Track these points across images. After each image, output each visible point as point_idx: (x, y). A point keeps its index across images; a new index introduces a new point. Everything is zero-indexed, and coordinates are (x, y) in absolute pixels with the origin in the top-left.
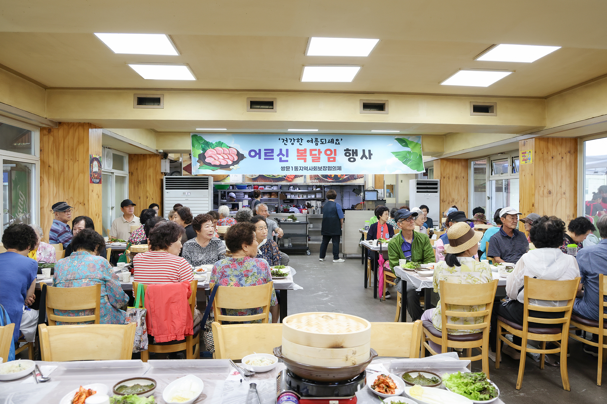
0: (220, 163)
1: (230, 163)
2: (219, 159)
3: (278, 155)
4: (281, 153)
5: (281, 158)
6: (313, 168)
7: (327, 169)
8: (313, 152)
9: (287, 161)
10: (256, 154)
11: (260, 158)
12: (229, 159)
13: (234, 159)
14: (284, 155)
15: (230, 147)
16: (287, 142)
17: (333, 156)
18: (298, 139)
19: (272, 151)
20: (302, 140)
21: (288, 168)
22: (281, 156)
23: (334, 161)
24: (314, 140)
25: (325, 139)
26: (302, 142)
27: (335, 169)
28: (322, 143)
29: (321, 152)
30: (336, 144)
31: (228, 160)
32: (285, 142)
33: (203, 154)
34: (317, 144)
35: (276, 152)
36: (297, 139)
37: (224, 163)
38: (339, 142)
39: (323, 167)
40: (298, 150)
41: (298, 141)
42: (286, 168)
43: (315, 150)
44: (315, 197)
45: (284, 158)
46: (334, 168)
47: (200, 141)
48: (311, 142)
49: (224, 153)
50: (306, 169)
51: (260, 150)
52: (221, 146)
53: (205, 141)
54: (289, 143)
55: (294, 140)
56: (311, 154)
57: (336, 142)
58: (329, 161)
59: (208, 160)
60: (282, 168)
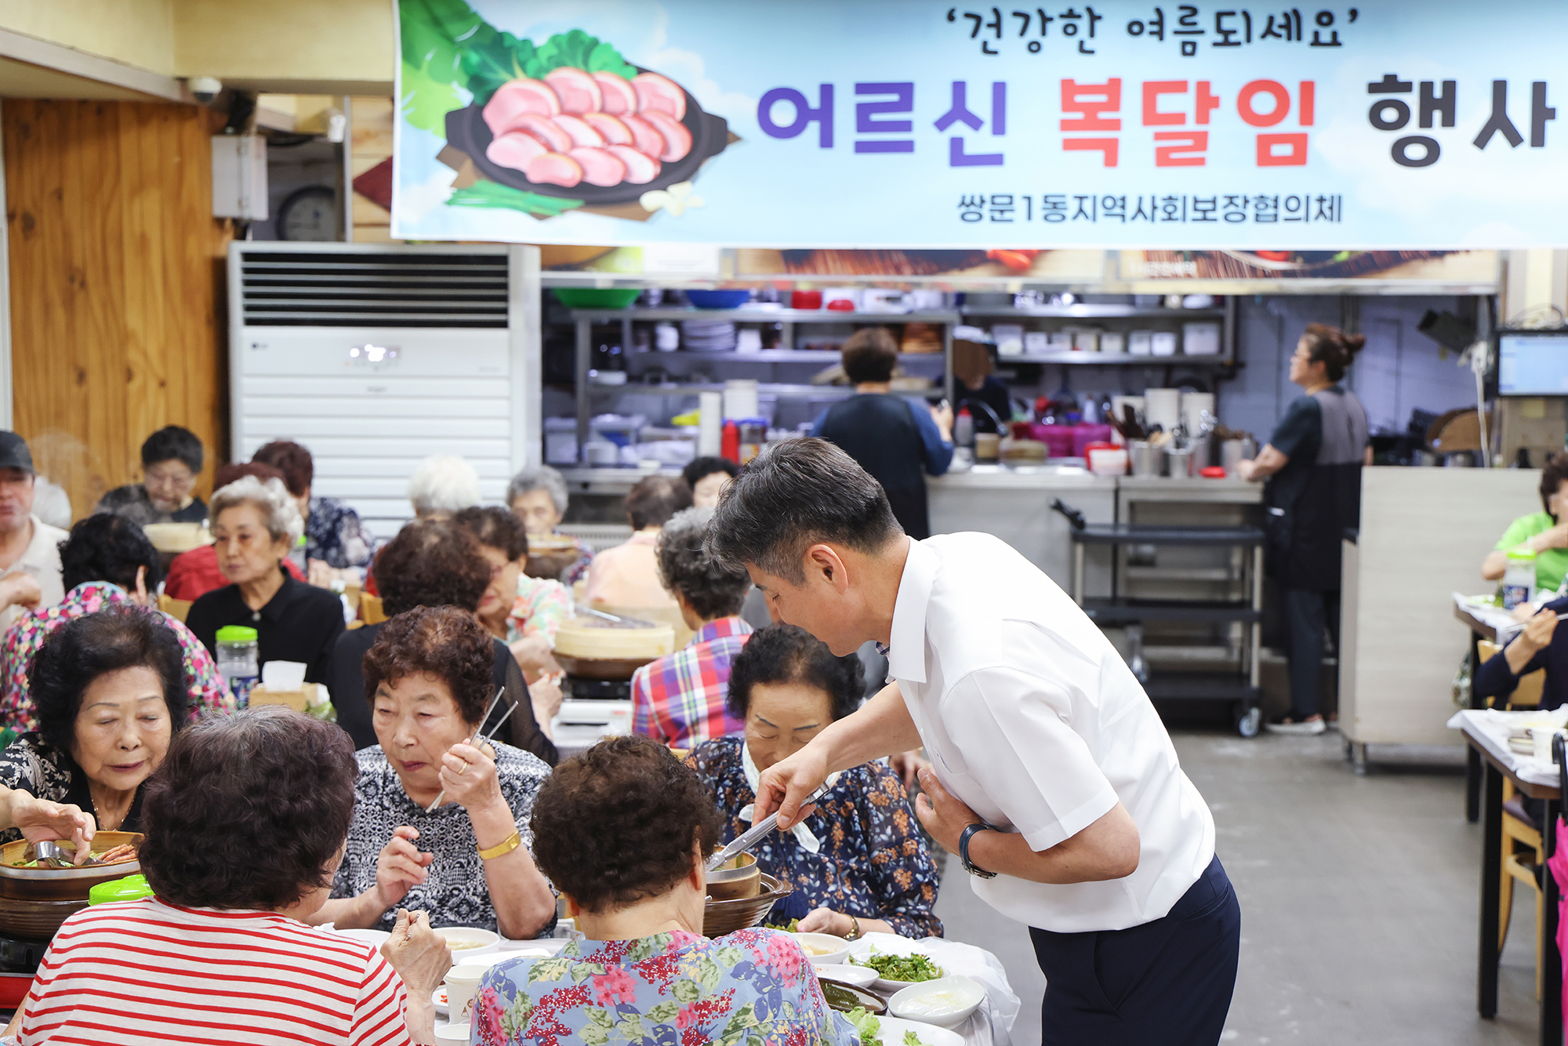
0: (584, 172)
1: (644, 171)
2: (574, 145)
3: (942, 124)
4: (959, 111)
5: (957, 144)
6: (1160, 204)
7: (1250, 211)
8: (1167, 103)
9: (996, 160)
10: (804, 114)
11: (827, 141)
12: (634, 144)
13: (666, 149)
14: (975, 123)
15: (641, 71)
16: (999, 35)
17: (1291, 124)
18: (1071, 14)
19: (905, 92)
20: (1094, 18)
21: (1001, 207)
22: (959, 129)
23: (1299, 157)
24: (1172, 23)
25: (1246, 15)
26: (1092, 34)
27: (1301, 213)
28: (1226, 40)
29: (1215, 102)
30: (1316, 42)
31: (629, 155)
32: (987, 34)
33: (476, 111)
34: (1189, 50)
35: (931, 102)
36: (1062, 16)
37: (604, 174)
38: (1335, 34)
39: (1222, 202)
40: (1069, 88)
41: (1070, 30)
42: (987, 206)
43: (1180, 87)
44: (1180, 347)
45: (978, 142)
46: (1295, 207)
47: (453, 28)
48: (1152, 33)
49: (603, 110)
50: (1118, 210)
51: (827, 91)
52: (586, 62)
53: (485, 27)
54: (1011, 42)
55: (1045, 20)
56: (1151, 116)
57: (1316, 34)
58: (1265, 158)
59: (503, 151)
60: (963, 203)
